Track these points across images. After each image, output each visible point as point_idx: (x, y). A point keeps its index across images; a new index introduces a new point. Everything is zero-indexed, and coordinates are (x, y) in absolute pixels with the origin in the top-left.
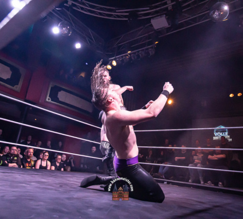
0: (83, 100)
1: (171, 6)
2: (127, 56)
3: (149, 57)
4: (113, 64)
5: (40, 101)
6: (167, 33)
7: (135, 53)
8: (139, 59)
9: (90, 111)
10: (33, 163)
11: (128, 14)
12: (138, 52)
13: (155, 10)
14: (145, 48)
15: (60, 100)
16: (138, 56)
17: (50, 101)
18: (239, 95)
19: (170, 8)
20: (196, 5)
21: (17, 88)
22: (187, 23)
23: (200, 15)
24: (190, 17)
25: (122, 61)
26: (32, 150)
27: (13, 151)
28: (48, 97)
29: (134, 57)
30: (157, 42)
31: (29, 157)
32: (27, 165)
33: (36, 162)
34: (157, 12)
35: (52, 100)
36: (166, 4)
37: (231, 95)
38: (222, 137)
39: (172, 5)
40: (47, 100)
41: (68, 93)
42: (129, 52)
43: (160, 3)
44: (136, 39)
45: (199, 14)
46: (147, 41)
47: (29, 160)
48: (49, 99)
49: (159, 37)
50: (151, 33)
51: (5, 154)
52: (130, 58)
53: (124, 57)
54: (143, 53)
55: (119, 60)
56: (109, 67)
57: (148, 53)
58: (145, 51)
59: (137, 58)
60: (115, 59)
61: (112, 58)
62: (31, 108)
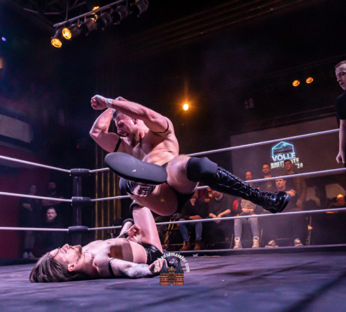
2: (93, 16)
3: (138, 16)
4: (64, 35)
8: (119, 22)
12: (114, 7)
16: (116, 16)
18: (309, 81)
25: (84, 27)
29: (108, 20)
37: (296, 83)
38: (286, 161)
42: (95, 8)
52: (99, 21)
53: (85, 20)
54: (125, 9)
55: (76, 26)
56: (56, 43)
57: (135, 9)
58: (129, 5)
59: (114, 21)
60: (67, 25)
61: (60, 24)
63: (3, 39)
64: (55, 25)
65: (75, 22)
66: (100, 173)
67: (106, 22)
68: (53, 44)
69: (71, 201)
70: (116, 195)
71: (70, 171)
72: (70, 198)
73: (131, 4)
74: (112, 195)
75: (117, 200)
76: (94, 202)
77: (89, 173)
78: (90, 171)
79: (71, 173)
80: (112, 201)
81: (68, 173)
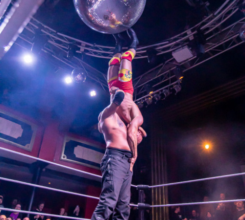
1: (192, 36)
2: (149, 97)
3: (175, 94)
5: (54, 160)
6: (191, 66)
7: (158, 93)
8: (164, 99)
11: (145, 51)
12: (162, 91)
13: (175, 42)
14: (170, 85)
15: (77, 156)
16: (162, 95)
17: (65, 159)
19: (191, 38)
20: (219, 32)
21: (29, 147)
22: (213, 52)
23: (226, 41)
24: (214, 46)
25: (145, 103)
28: (63, 155)
29: (158, 98)
30: (182, 77)
34: (177, 45)
35: (68, 158)
36: (186, 34)
39: (194, 35)
40: (62, 158)
41: (85, 148)
42: (151, 93)
43: (179, 35)
44: (157, 77)
45: (224, 40)
46: (170, 78)
48: (64, 157)
49: (183, 71)
50: (173, 69)
52: (153, 99)
53: (146, 99)
54: (168, 91)
55: (141, 103)
57: (174, 91)
58: (170, 89)
59: (161, 98)
62: (44, 170)
66: (154, 188)
67: (157, 99)
69: (137, 205)
70: (165, 204)
71: (137, 186)
72: (137, 204)
73: (171, 88)
74: (162, 204)
75: (165, 207)
76: (151, 208)
77: (148, 188)
78: (149, 187)
79: (138, 188)
80: (162, 207)
81: (136, 188)
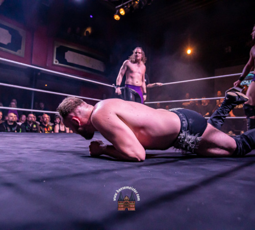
0: (92, 59)
2: (136, 0)
4: (121, 13)
5: (47, 65)
9: (102, 69)
10: (51, 128)
15: (68, 61)
17: (57, 63)
21: (21, 53)
26: (47, 116)
27: (31, 119)
28: (55, 60)
31: (45, 123)
32: (46, 130)
33: (54, 127)
35: (60, 63)
40: (54, 63)
41: (75, 53)
47: (46, 125)
48: (56, 62)
51: (23, 122)
52: (140, 3)
53: (132, 3)
55: (127, 7)
56: (117, 17)
59: (148, 3)
60: (122, 7)
61: (119, 6)
62: (39, 74)
63: (91, 16)
64: (117, 7)
65: (127, 5)
67: (143, 3)
68: (115, 18)
